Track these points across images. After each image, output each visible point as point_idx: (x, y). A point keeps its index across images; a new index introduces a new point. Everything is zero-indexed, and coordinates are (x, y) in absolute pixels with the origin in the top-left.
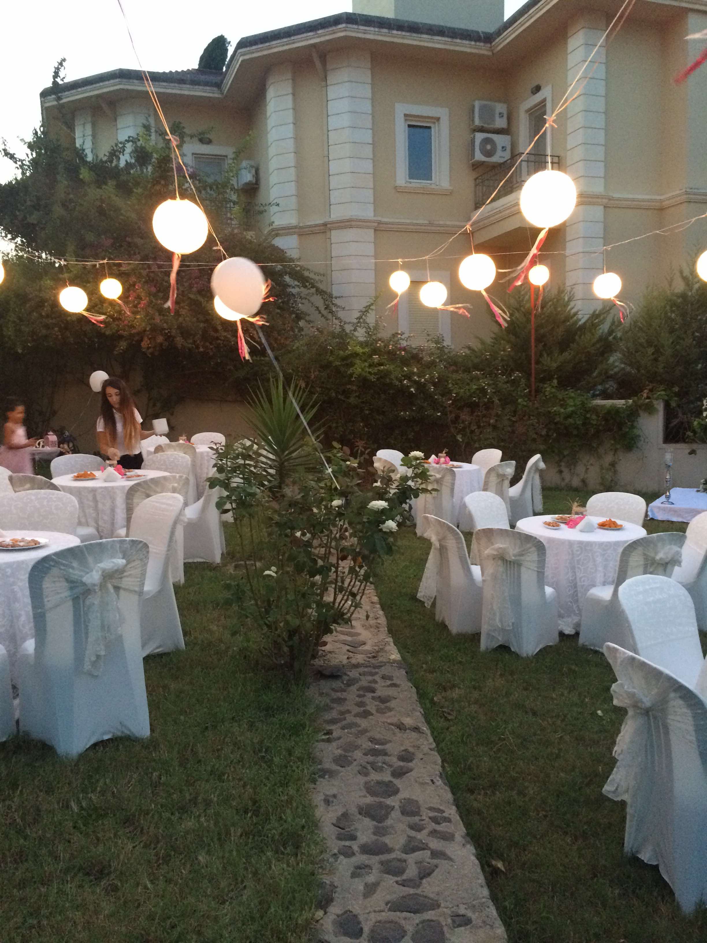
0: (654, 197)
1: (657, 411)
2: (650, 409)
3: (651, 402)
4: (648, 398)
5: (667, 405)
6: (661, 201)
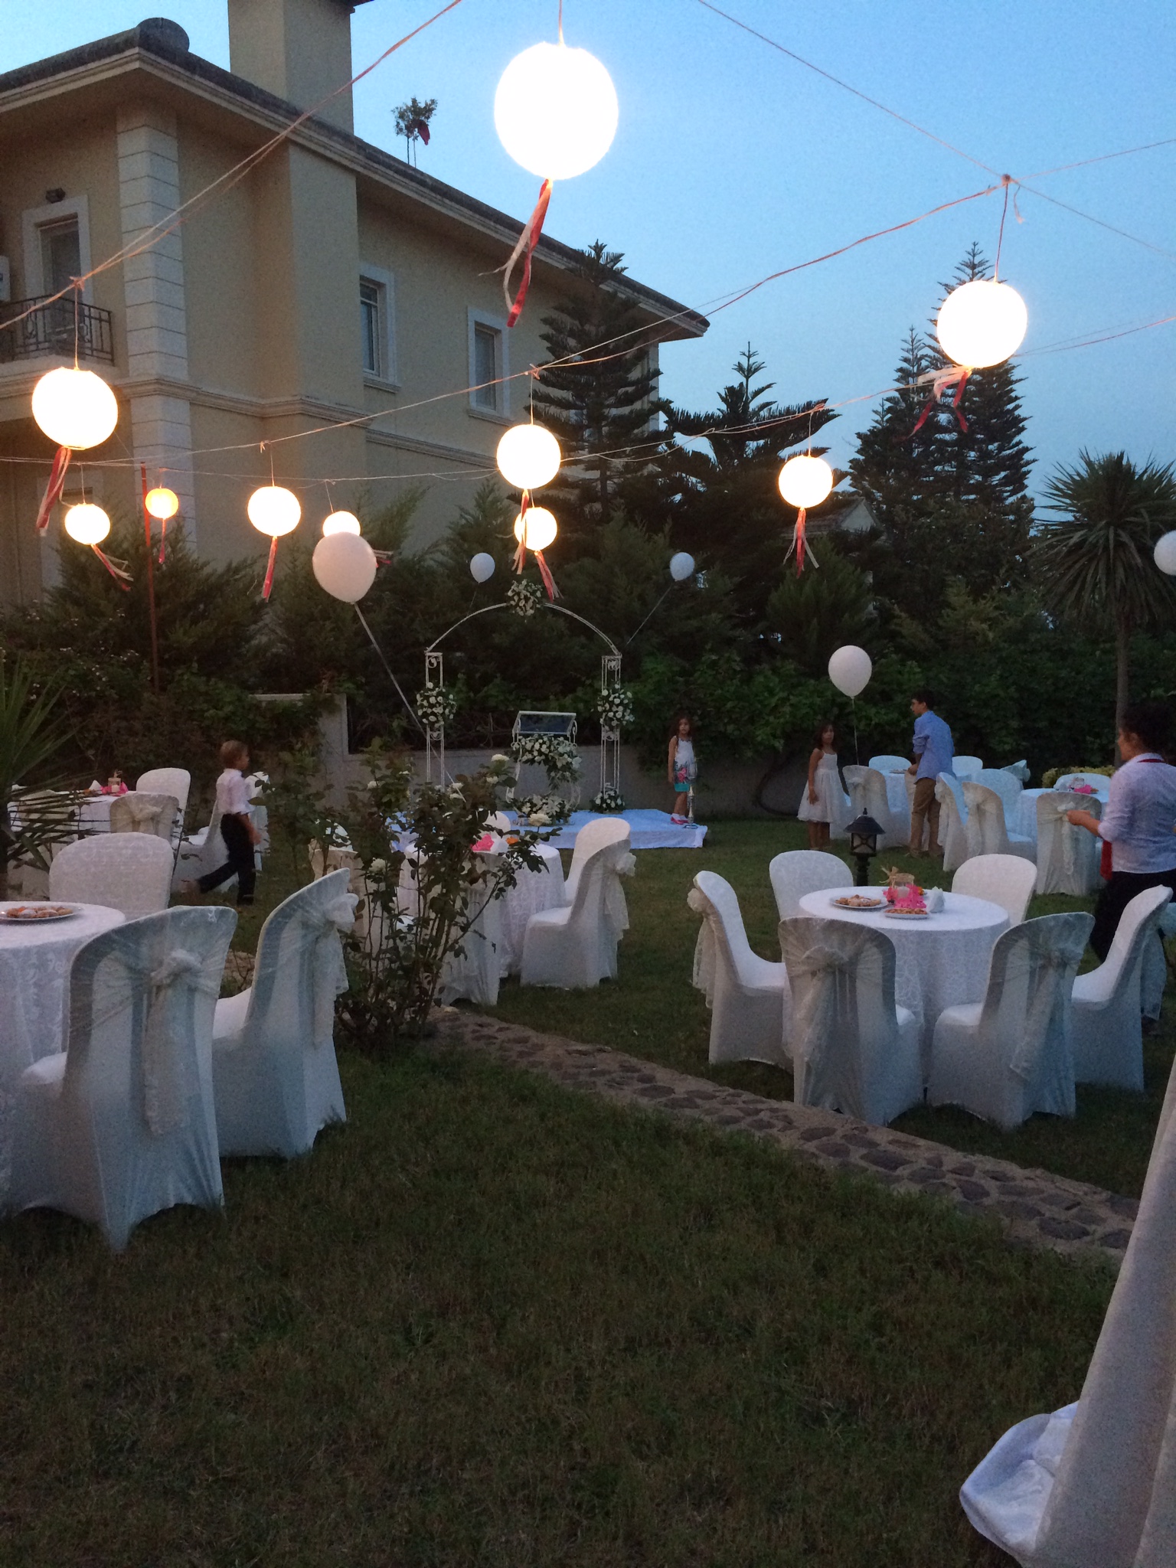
0: (254, 400)
1: (340, 710)
2: (330, 707)
3: (332, 697)
4: (328, 691)
5: (351, 701)
6: (263, 406)
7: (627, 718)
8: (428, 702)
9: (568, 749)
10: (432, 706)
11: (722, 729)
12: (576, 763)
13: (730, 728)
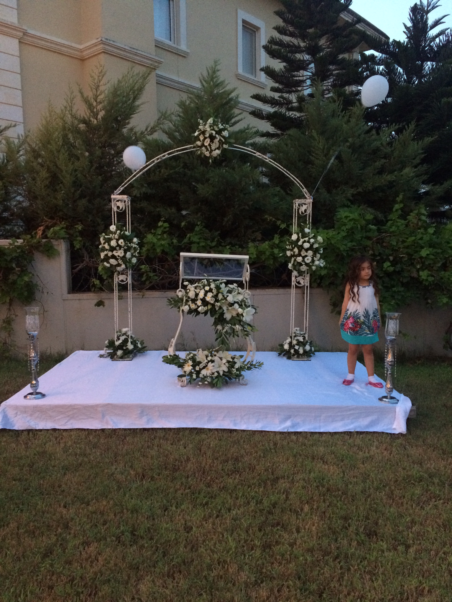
0: (74, 45)
2: (49, 251)
3: (49, 242)
5: (70, 246)
6: (81, 51)
7: (317, 263)
8: (109, 245)
9: (240, 298)
10: (112, 249)
11: (415, 275)
12: (248, 315)
13: (424, 274)
